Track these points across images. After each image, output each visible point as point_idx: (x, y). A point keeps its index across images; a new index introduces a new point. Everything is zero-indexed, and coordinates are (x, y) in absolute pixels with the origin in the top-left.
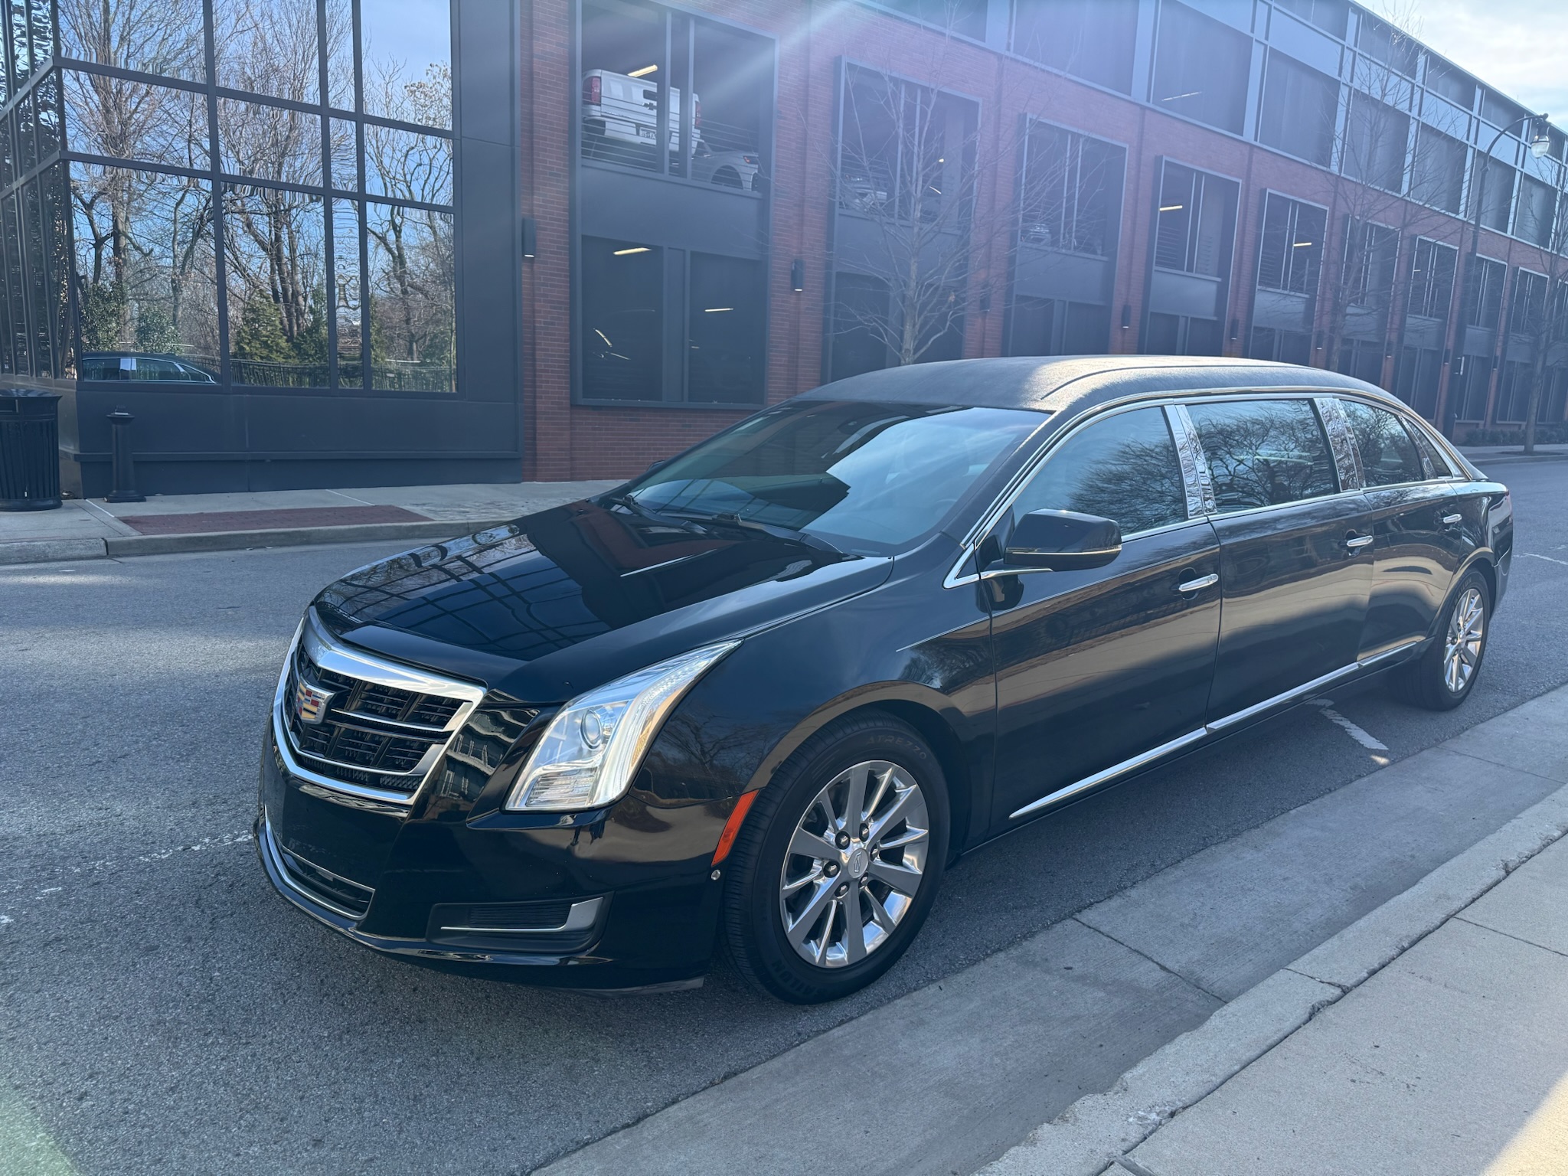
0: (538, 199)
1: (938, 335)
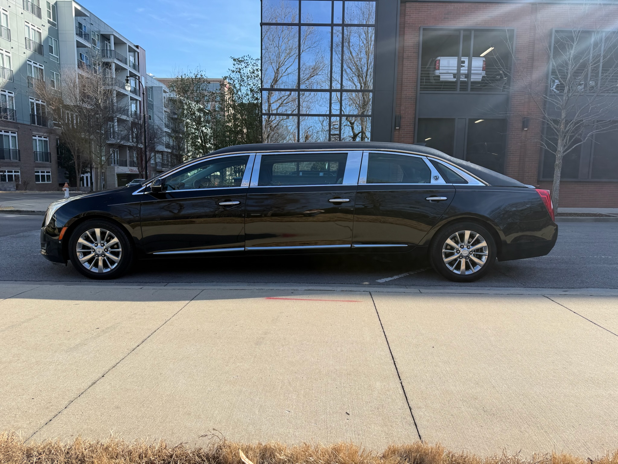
0: (403, 108)
1: (579, 144)
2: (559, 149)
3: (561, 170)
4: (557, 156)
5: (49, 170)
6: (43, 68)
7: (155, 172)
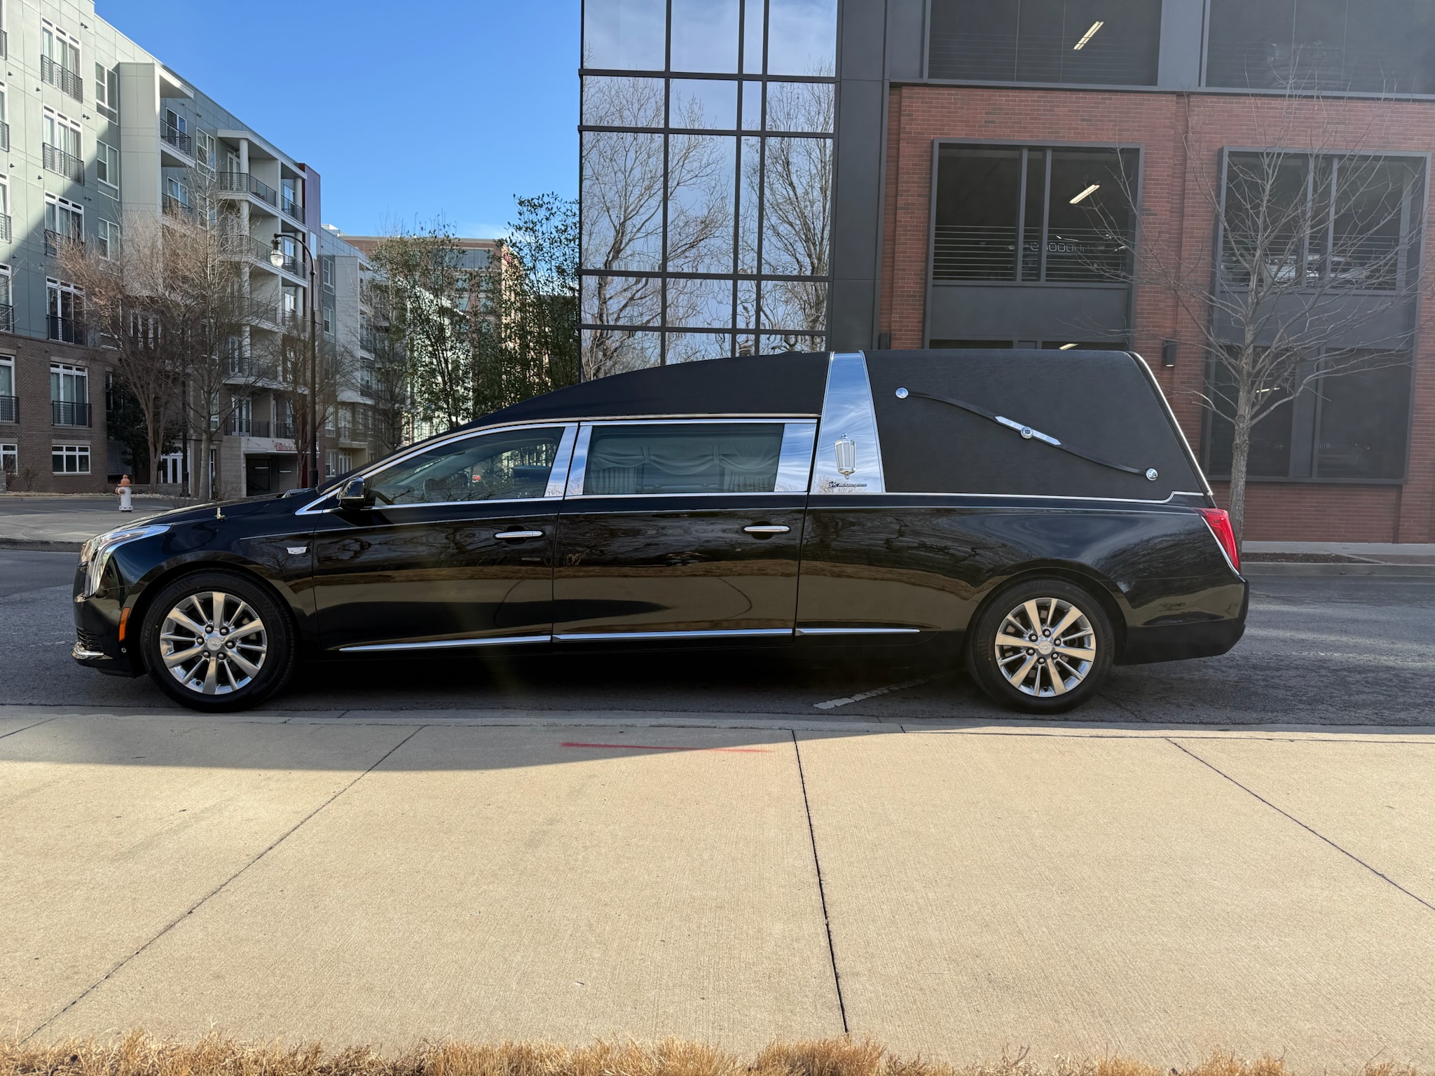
0: (895, 317)
1: (1285, 400)
2: (1240, 412)
3: (1246, 459)
4: (1236, 428)
5: (86, 443)
6: (81, 212)
7: (335, 451)
